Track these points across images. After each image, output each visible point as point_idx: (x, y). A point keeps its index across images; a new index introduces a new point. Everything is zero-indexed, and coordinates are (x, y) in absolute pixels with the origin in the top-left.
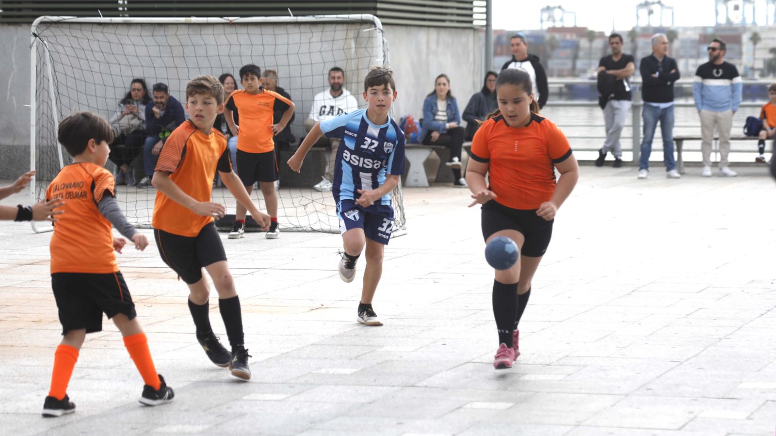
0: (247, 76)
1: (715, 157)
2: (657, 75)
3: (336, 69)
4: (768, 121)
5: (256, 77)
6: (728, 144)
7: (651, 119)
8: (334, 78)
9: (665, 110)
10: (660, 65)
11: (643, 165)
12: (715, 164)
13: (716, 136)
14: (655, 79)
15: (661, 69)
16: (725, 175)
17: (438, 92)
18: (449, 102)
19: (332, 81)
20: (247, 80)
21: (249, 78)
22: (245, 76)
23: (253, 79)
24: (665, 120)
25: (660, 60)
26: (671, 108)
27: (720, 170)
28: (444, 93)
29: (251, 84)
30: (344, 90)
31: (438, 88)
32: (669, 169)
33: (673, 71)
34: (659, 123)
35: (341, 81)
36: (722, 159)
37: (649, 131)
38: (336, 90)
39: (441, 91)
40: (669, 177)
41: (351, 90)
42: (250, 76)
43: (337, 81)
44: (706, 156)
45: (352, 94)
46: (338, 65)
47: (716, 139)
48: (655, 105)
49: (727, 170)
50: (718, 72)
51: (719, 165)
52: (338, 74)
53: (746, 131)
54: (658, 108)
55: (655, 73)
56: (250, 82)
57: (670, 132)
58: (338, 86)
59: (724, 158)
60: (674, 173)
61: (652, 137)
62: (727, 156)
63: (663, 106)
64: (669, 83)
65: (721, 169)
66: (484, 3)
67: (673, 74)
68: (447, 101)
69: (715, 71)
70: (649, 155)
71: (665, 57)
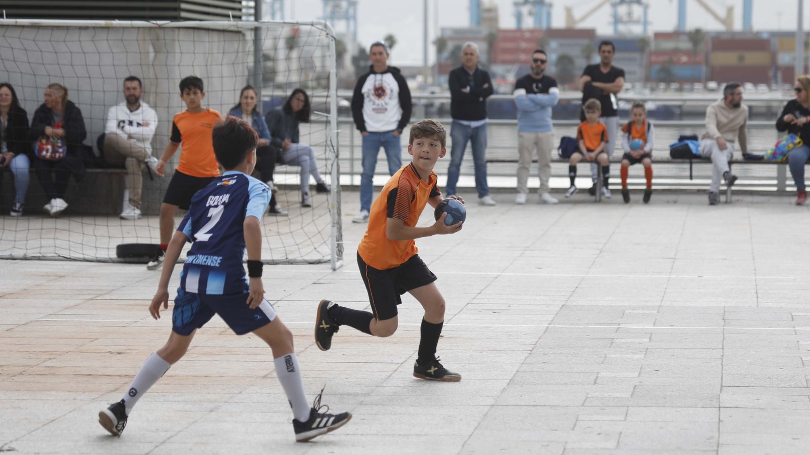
0: (190, 89)
1: (533, 183)
2: (467, 90)
3: (132, 79)
4: (584, 143)
5: (199, 91)
6: (549, 167)
7: (460, 139)
8: (128, 89)
9: (477, 129)
10: (471, 78)
11: (451, 191)
12: (533, 190)
13: (535, 158)
14: (465, 94)
15: (472, 83)
16: (544, 202)
17: (244, 106)
18: (255, 118)
19: (127, 93)
20: (188, 94)
21: (191, 92)
22: (186, 90)
23: (195, 93)
24: (476, 140)
25: (471, 73)
26: (483, 127)
27: (537, 197)
28: (250, 108)
29: (193, 99)
30: (141, 102)
31: (244, 101)
32: (481, 195)
33: (486, 86)
34: (469, 144)
35: (137, 93)
36: (542, 184)
37: (458, 152)
38: (133, 103)
39: (247, 104)
40: (483, 204)
41: (148, 103)
42: (193, 90)
43: (132, 92)
44: (522, 180)
45: (151, 107)
46: (134, 74)
47: (534, 162)
48: (465, 123)
49: (547, 196)
50: (537, 87)
51: (539, 191)
52: (135, 84)
53: (560, 151)
54: (469, 126)
55: (465, 87)
56: (192, 96)
57: (482, 153)
58: (133, 98)
59: (543, 184)
60: (488, 199)
61: (461, 159)
62: (547, 181)
63: (474, 124)
64: (481, 99)
65: (540, 196)
66: (252, 4)
67: (485, 89)
68: (253, 117)
69: (534, 86)
70: (456, 180)
71: (477, 70)
